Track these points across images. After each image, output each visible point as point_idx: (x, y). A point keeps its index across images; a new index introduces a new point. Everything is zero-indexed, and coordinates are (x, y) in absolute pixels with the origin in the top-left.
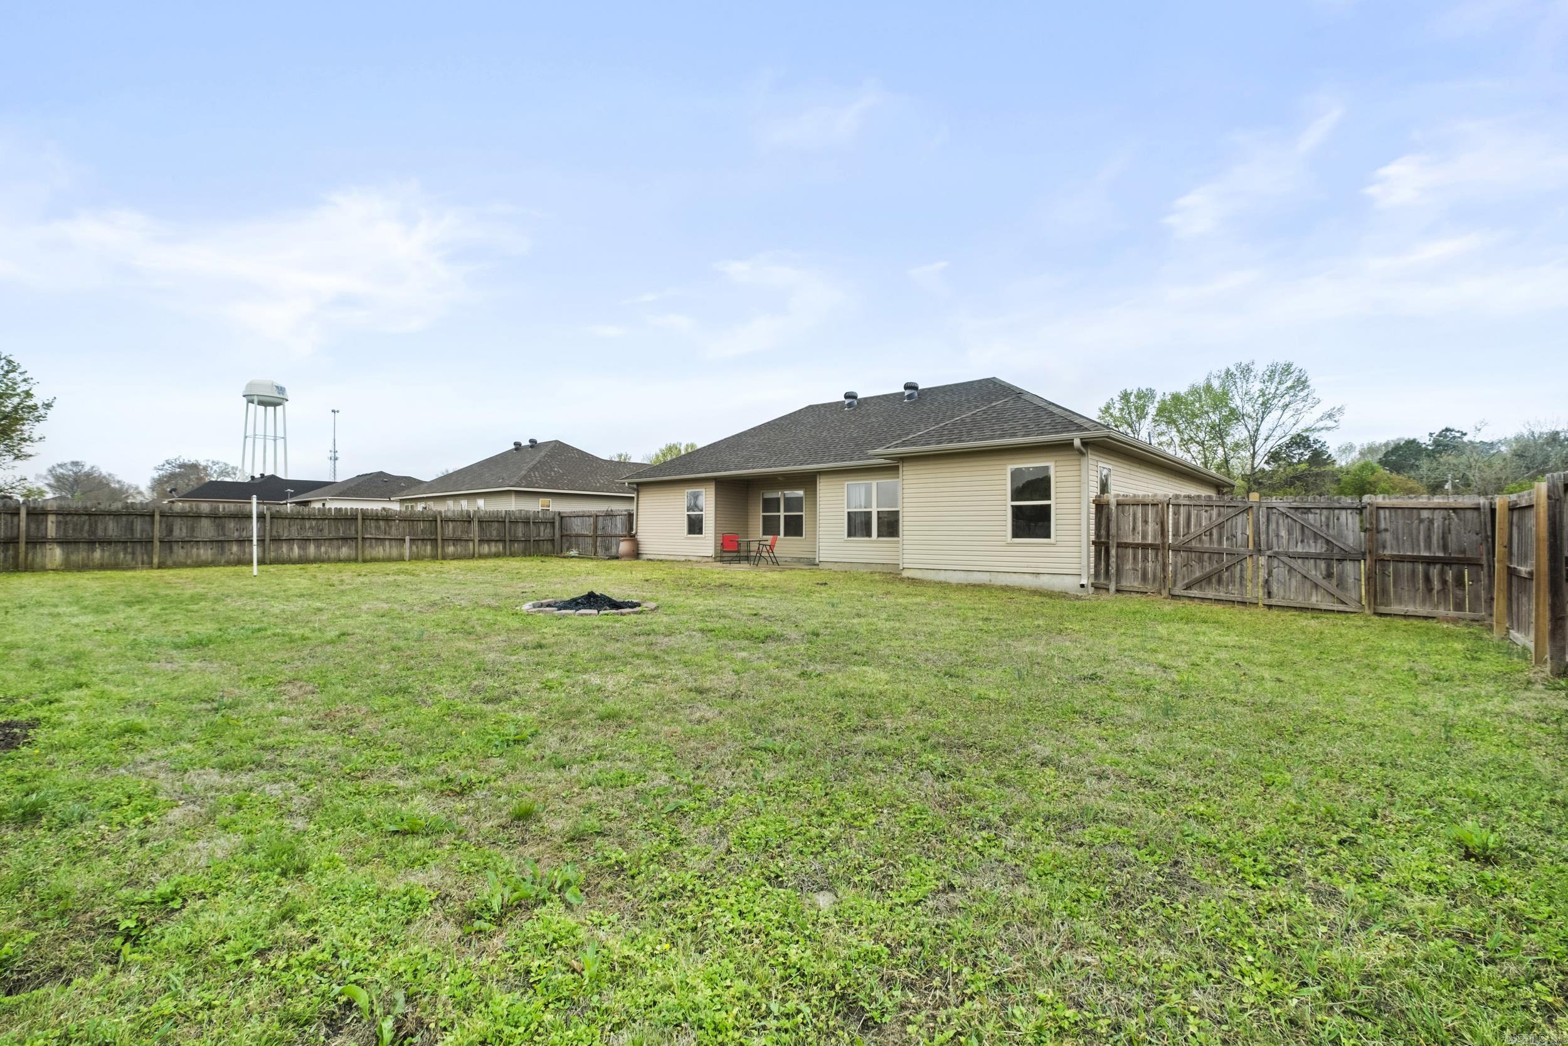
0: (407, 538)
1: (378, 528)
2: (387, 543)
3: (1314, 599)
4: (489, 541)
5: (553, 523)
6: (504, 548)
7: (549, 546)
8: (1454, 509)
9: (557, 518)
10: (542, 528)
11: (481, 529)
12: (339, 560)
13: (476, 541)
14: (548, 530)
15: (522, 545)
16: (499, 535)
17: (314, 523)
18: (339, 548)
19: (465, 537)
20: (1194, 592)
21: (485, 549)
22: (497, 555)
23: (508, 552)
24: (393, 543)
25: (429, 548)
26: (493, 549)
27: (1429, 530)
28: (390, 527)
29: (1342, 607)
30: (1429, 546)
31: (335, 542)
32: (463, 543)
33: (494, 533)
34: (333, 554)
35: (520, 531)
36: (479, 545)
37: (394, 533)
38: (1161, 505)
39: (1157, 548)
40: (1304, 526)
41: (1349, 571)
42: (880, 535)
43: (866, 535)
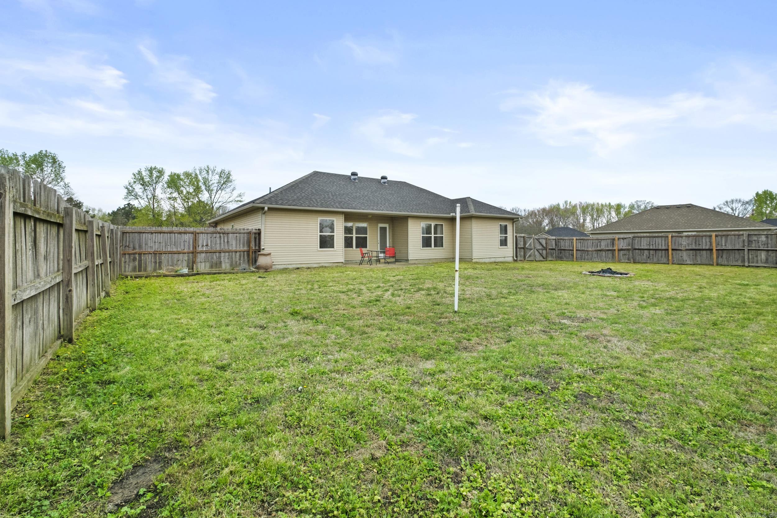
3: (541, 258)
20: (528, 259)
29: (544, 260)
30: (551, 247)
38: (524, 237)
39: (523, 248)
40: (540, 242)
41: (544, 252)
42: (435, 246)
43: (427, 246)
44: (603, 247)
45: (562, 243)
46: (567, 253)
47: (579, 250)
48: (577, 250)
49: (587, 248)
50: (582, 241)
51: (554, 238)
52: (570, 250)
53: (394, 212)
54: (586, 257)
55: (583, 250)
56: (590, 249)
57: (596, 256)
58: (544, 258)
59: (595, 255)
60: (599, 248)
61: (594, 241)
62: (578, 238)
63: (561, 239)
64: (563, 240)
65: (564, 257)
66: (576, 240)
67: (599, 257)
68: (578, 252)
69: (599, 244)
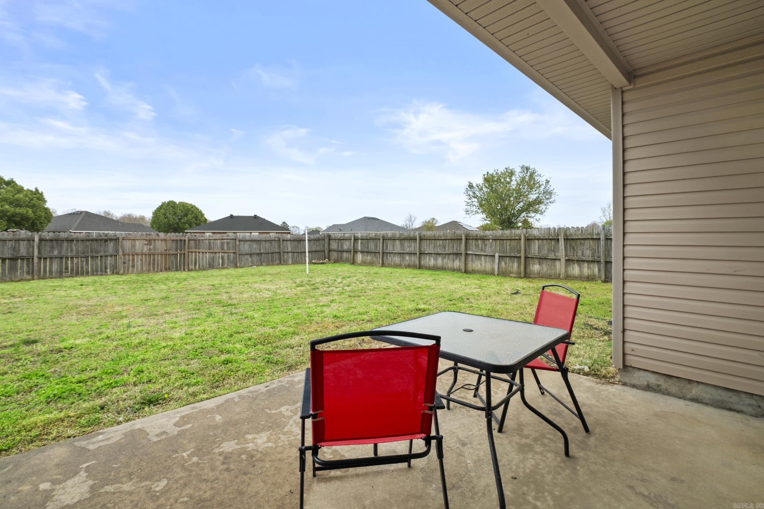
0: (497, 255)
1: (477, 246)
2: (483, 258)
4: (580, 261)
11: (568, 249)
12: (453, 270)
13: (563, 260)
16: (593, 255)
17: (441, 242)
18: (453, 261)
19: (552, 256)
21: (575, 270)
24: (487, 258)
25: (516, 264)
26: (586, 271)
28: (486, 245)
31: (451, 256)
32: (549, 262)
33: (587, 253)
34: (450, 265)
36: (567, 266)
37: (489, 251)
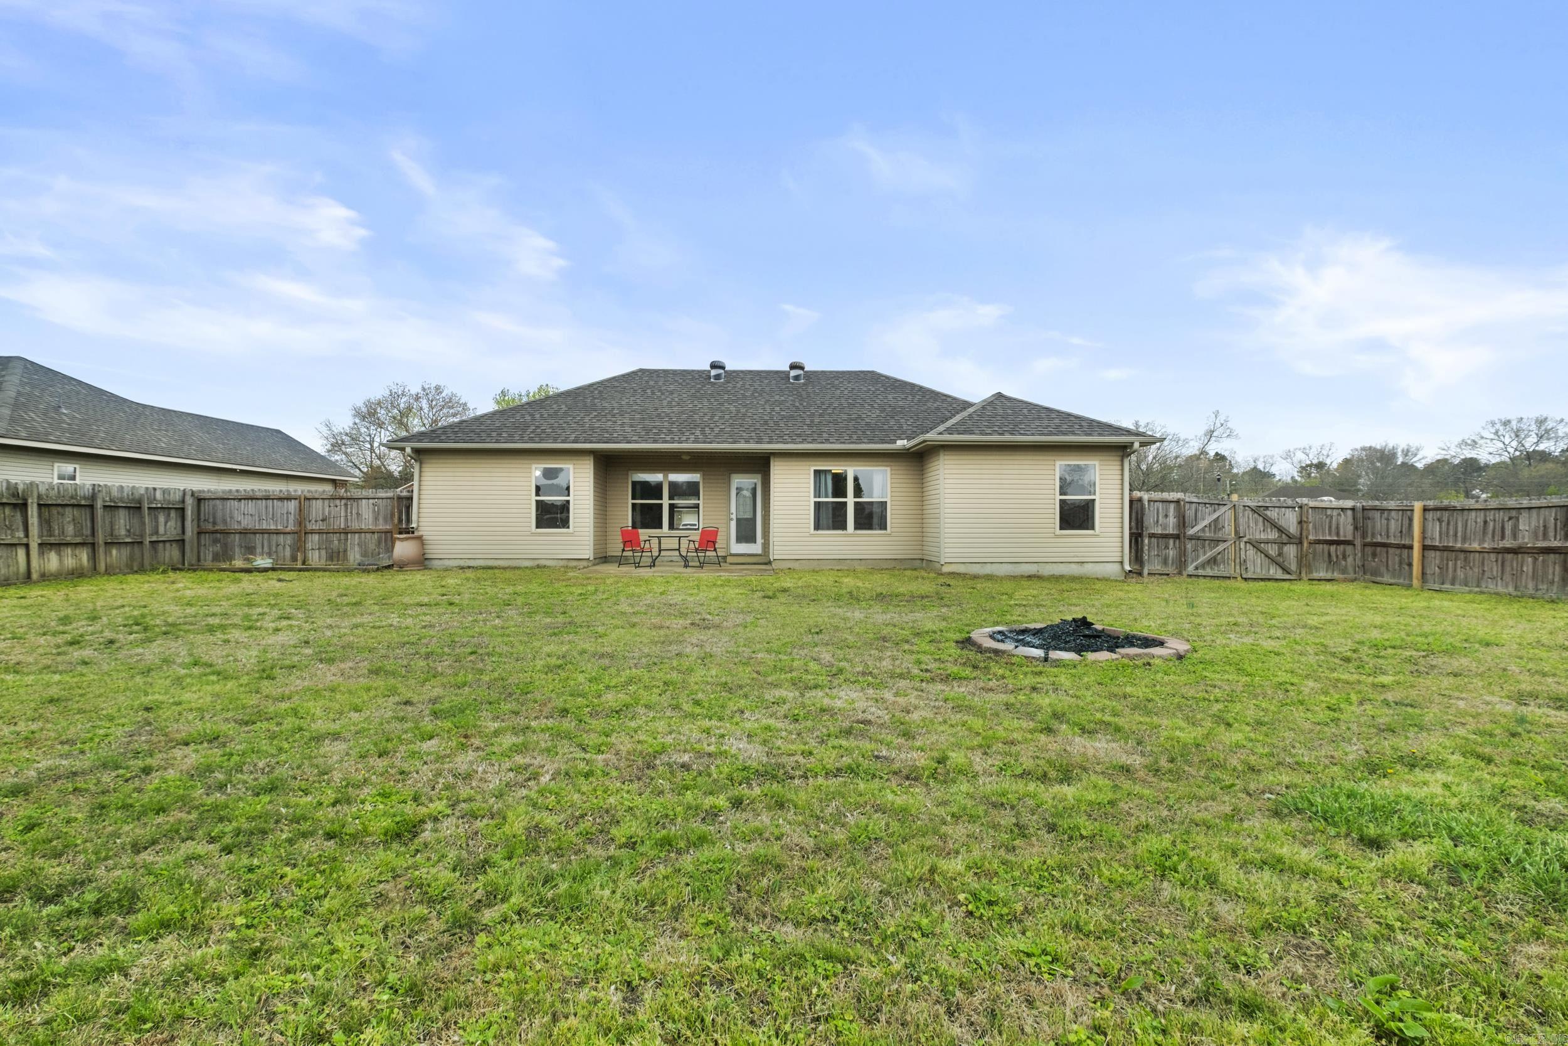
3: (1272, 572)
4: (58, 546)
5: (182, 510)
6: (93, 557)
7: (173, 553)
8: (1342, 509)
9: (189, 501)
10: (162, 519)
11: (46, 523)
13: (34, 546)
14: (172, 524)
15: (126, 552)
16: (80, 532)
20: (1201, 572)
21: (53, 561)
22: (76, 575)
23: (102, 567)
26: (70, 562)
27: (1330, 522)
29: (1287, 577)
30: (1330, 534)
33: (70, 529)
35: (122, 523)
36: (41, 554)
38: (1178, 502)
39: (1176, 537)
40: (1266, 519)
41: (1291, 551)
42: (858, 526)
43: (835, 528)
44: (1526, 539)
45: (1379, 522)
46: (1394, 555)
47: (1434, 548)
48: (1425, 548)
49: (1464, 539)
50: (1446, 514)
51: (1349, 503)
52: (1404, 547)
53: (742, 446)
54: (1460, 574)
55: (1446, 549)
56: (1476, 546)
57: (1496, 570)
58: (1286, 571)
59: (1492, 565)
60: (1508, 543)
61: (1490, 516)
62: (1431, 503)
63: (1375, 509)
64: (1383, 510)
65: (1383, 569)
66: (1425, 510)
67: (1507, 577)
68: (1431, 554)
69: (1509, 526)
